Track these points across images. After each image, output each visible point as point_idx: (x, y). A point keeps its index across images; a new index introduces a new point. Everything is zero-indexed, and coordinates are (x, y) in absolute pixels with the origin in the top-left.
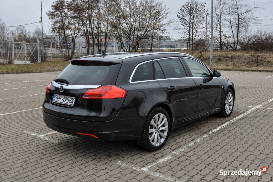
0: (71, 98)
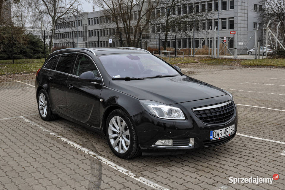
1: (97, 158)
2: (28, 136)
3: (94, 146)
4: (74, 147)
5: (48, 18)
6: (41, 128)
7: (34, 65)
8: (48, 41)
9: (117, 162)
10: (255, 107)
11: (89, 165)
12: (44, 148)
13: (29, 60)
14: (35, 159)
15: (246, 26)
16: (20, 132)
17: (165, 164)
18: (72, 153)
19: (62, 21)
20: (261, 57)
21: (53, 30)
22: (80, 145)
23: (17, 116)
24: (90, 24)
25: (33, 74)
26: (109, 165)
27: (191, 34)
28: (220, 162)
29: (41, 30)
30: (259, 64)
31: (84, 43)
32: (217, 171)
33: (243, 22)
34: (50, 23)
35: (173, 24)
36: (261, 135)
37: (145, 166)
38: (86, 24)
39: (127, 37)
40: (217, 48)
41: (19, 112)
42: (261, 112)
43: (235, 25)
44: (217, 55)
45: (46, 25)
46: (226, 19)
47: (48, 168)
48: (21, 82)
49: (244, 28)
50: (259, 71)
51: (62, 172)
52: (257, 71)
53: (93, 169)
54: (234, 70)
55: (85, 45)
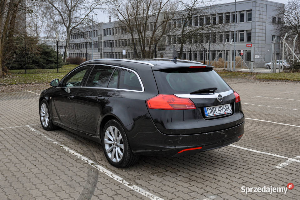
0: (226, 106)
1: (95, 166)
2: (31, 144)
3: (94, 155)
4: (74, 156)
5: (62, 29)
6: (46, 137)
7: (46, 75)
8: (62, 51)
9: (114, 171)
10: (261, 121)
11: (86, 173)
12: (45, 156)
13: (41, 70)
14: (35, 166)
15: (264, 39)
16: (25, 141)
17: (160, 174)
18: (71, 161)
19: (77, 31)
20: (278, 71)
21: (68, 41)
22: (81, 154)
23: (24, 125)
24: (105, 35)
25: (44, 84)
26: (106, 174)
27: (206, 46)
28: (214, 173)
29: (55, 40)
30: (274, 78)
31: (99, 53)
32: (210, 181)
33: (260, 35)
34: (65, 33)
35: (188, 36)
36: (261, 148)
37: (140, 175)
38: (101, 35)
39: (141, 49)
40: (233, 60)
41: (26, 121)
42: (267, 126)
43: (252, 38)
44: (232, 68)
45: (60, 35)
46: (243, 31)
47: (46, 174)
48: (32, 92)
49: (262, 40)
50: (273, 85)
51: (59, 179)
52: (272, 85)
53: (90, 177)
54: (248, 84)
55: (100, 55)
